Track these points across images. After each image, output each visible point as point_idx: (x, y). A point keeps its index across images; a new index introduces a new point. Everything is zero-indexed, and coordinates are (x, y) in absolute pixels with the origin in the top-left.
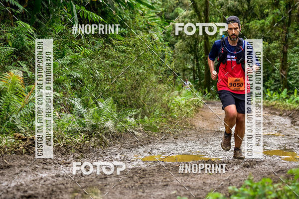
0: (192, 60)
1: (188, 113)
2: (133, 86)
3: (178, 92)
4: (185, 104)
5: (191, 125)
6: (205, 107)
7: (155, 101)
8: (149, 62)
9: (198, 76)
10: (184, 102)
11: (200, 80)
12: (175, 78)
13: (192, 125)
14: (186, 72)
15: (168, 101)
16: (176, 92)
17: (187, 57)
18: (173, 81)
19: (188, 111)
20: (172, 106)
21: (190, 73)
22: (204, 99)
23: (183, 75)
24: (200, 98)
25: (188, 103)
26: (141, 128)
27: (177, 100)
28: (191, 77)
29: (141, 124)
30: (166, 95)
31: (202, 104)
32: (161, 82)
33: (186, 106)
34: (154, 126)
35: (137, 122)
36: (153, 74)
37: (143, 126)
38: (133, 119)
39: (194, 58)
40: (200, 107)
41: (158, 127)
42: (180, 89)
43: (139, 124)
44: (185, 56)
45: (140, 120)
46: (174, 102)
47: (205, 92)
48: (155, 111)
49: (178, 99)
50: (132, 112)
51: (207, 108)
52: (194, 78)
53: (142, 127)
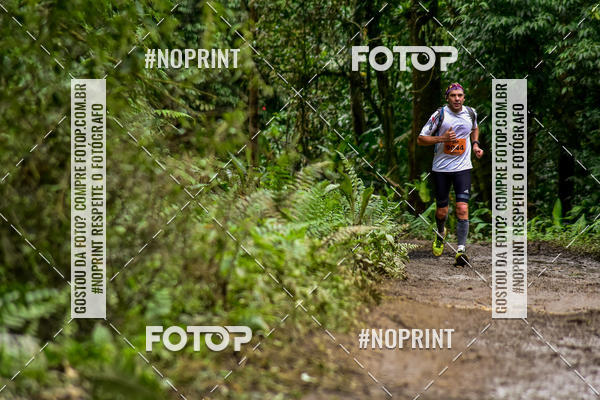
0: (346, 25)
1: (322, 308)
2: (33, 165)
3: (269, 194)
4: (309, 262)
5: (342, 371)
6: (413, 276)
7: (152, 247)
8: (116, 37)
9: (377, 112)
10: (301, 247)
11: (388, 136)
12: (257, 122)
13: (347, 371)
14: (315, 93)
15: (220, 245)
16: (263, 198)
17: (319, 9)
18: (242, 138)
19: (325, 294)
20: (240, 273)
21: (335, 98)
22: (408, 235)
23: (301, 106)
24: (386, 229)
25: (323, 255)
26: (74, 392)
27: (267, 239)
28: (343, 118)
29: (74, 365)
30: (211, 212)
31: (397, 260)
32: (179, 143)
33: (312, 270)
34: (143, 380)
35: (51, 356)
36: (141, 102)
37: (83, 378)
38: (29, 343)
39: (358, 17)
40: (389, 276)
41: (167, 383)
42: (282, 179)
43: (61, 369)
44: (311, 8)
45: (69, 346)
46: (250, 250)
47: (415, 196)
48: (149, 296)
49: (275, 231)
50: (26, 305)
51: (423, 282)
52: (359, 124)
53: (78, 384)
